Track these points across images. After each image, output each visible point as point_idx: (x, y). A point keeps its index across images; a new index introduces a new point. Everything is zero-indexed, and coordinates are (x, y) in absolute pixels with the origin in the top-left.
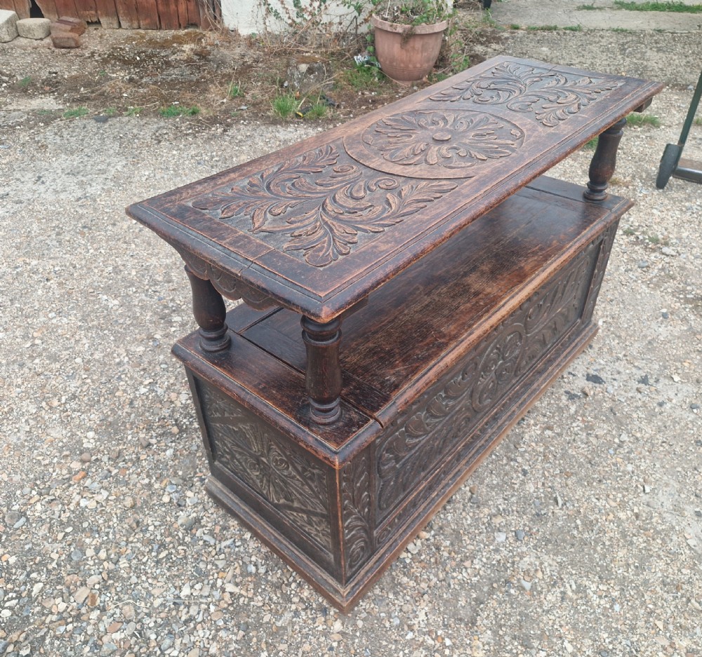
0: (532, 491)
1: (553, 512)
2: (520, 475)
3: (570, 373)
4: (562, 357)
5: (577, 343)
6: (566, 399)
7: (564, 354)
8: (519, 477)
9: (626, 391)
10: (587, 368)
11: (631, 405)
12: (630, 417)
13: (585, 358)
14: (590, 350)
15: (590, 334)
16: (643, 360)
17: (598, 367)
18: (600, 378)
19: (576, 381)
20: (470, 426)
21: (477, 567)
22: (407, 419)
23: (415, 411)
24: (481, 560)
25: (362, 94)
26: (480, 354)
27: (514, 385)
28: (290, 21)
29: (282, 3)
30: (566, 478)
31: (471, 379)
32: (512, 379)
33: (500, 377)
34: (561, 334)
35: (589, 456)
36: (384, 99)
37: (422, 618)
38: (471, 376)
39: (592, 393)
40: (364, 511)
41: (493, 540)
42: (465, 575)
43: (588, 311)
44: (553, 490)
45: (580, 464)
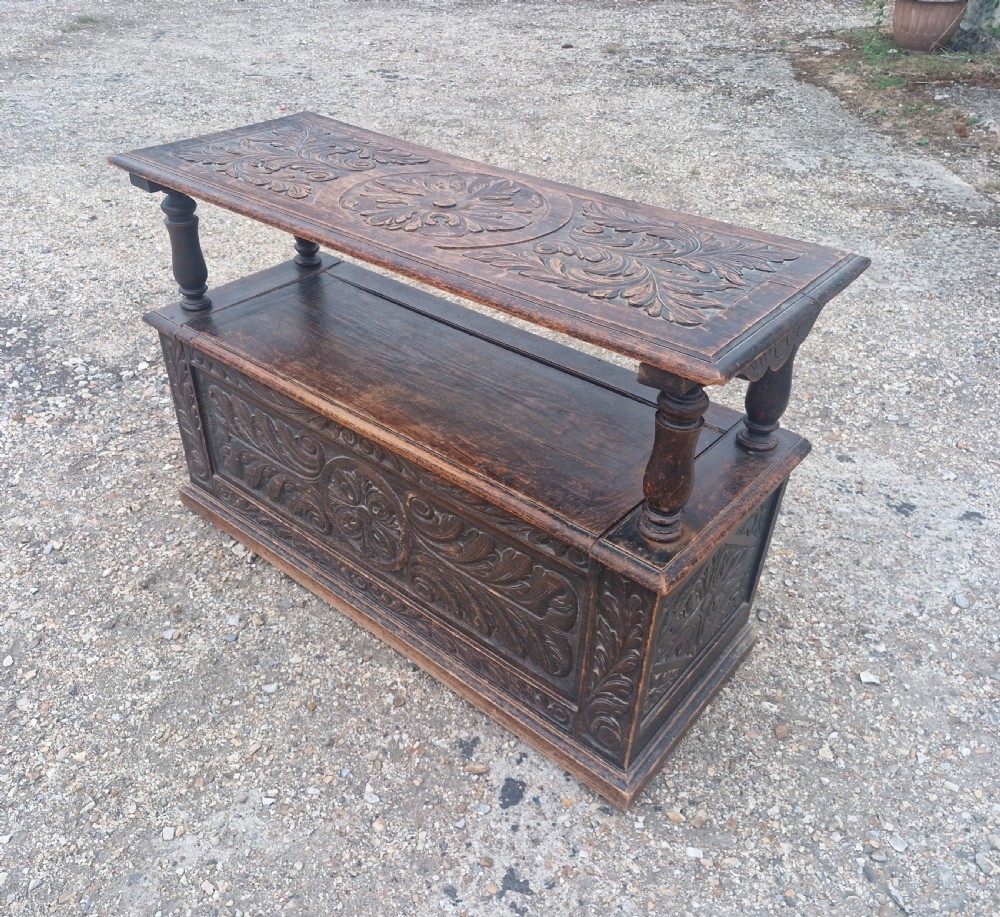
0: (291, 660)
1: (256, 677)
3: (523, 755)
4: (517, 705)
5: (560, 739)
6: (461, 736)
7: (525, 710)
8: (315, 650)
9: (485, 839)
10: (541, 788)
11: (448, 838)
12: (420, 825)
13: (571, 792)
14: (595, 806)
15: (595, 771)
16: (581, 903)
17: (547, 807)
18: (515, 802)
19: (503, 761)
20: (330, 539)
21: (204, 597)
22: (229, 389)
23: (238, 394)
24: (211, 602)
26: (321, 442)
27: (406, 593)
30: (305, 703)
31: (312, 461)
32: (401, 576)
33: (371, 535)
34: (519, 661)
35: (342, 741)
37: (164, 553)
38: (312, 456)
39: (475, 778)
40: (197, 426)
41: (232, 614)
42: (197, 586)
43: (598, 719)
44: (289, 684)
45: (329, 725)
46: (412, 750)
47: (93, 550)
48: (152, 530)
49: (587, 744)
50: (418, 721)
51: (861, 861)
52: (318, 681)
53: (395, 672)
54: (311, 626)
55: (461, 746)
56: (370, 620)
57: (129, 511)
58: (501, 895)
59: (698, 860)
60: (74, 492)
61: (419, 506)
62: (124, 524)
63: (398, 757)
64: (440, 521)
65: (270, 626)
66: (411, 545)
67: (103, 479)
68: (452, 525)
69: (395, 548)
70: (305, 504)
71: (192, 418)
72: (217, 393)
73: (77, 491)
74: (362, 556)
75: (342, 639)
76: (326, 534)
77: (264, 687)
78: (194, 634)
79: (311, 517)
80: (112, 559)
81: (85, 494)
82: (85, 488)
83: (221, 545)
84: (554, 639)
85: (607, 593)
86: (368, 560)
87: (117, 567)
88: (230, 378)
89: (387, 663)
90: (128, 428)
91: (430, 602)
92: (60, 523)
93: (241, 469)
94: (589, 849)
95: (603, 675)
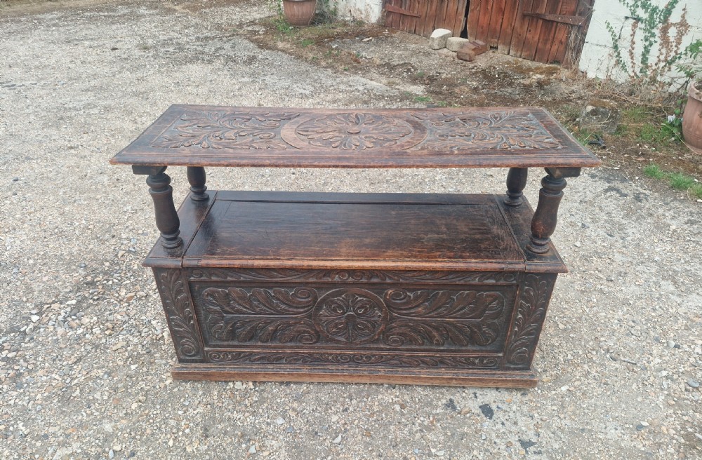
0: (333, 420)
1: (325, 440)
2: (341, 409)
3: (475, 394)
4: (465, 371)
5: (494, 374)
6: (444, 403)
7: (470, 371)
8: (339, 409)
9: (497, 437)
10: (495, 402)
11: (485, 446)
12: (470, 450)
13: (506, 396)
14: (519, 395)
15: (518, 378)
16: (553, 433)
17: (504, 407)
18: (492, 414)
19: (470, 401)
20: (318, 344)
21: (248, 420)
22: (227, 285)
23: (237, 285)
24: (255, 420)
25: (640, 146)
26: (316, 288)
27: (382, 349)
28: (632, 74)
29: (632, 58)
30: (363, 435)
31: (307, 302)
32: (377, 341)
33: (355, 327)
34: (464, 348)
35: (398, 440)
36: (655, 156)
37: (195, 412)
38: (307, 300)
39: (468, 415)
40: (190, 322)
41: (275, 419)
42: (238, 417)
43: (515, 353)
44: (345, 432)
45: (385, 437)
46: (432, 422)
47: (145, 437)
48: (170, 405)
49: (509, 369)
50: (419, 409)
51: (608, 356)
52: (357, 421)
53: (386, 394)
54: (323, 399)
55: (449, 407)
56: (359, 376)
57: (140, 403)
58: (527, 452)
59: (568, 390)
60: (84, 414)
61: (396, 295)
62: (147, 412)
63: (429, 429)
64: (412, 297)
65: (302, 411)
66: (388, 320)
67: (95, 396)
68: (420, 296)
69: (374, 327)
70: (297, 332)
71: (185, 318)
72: (213, 292)
73: (85, 412)
74: (346, 343)
75: (345, 395)
76: (315, 343)
77: (334, 442)
78: (266, 442)
79: (302, 338)
80: (164, 435)
81: (94, 411)
82: (90, 407)
83: (224, 389)
84: (489, 326)
85: (527, 288)
86: (351, 343)
87: (173, 437)
88: (232, 277)
89: (378, 392)
90: (73, 359)
91: (401, 346)
92: (98, 436)
93: (232, 335)
94: (534, 412)
95: (521, 329)
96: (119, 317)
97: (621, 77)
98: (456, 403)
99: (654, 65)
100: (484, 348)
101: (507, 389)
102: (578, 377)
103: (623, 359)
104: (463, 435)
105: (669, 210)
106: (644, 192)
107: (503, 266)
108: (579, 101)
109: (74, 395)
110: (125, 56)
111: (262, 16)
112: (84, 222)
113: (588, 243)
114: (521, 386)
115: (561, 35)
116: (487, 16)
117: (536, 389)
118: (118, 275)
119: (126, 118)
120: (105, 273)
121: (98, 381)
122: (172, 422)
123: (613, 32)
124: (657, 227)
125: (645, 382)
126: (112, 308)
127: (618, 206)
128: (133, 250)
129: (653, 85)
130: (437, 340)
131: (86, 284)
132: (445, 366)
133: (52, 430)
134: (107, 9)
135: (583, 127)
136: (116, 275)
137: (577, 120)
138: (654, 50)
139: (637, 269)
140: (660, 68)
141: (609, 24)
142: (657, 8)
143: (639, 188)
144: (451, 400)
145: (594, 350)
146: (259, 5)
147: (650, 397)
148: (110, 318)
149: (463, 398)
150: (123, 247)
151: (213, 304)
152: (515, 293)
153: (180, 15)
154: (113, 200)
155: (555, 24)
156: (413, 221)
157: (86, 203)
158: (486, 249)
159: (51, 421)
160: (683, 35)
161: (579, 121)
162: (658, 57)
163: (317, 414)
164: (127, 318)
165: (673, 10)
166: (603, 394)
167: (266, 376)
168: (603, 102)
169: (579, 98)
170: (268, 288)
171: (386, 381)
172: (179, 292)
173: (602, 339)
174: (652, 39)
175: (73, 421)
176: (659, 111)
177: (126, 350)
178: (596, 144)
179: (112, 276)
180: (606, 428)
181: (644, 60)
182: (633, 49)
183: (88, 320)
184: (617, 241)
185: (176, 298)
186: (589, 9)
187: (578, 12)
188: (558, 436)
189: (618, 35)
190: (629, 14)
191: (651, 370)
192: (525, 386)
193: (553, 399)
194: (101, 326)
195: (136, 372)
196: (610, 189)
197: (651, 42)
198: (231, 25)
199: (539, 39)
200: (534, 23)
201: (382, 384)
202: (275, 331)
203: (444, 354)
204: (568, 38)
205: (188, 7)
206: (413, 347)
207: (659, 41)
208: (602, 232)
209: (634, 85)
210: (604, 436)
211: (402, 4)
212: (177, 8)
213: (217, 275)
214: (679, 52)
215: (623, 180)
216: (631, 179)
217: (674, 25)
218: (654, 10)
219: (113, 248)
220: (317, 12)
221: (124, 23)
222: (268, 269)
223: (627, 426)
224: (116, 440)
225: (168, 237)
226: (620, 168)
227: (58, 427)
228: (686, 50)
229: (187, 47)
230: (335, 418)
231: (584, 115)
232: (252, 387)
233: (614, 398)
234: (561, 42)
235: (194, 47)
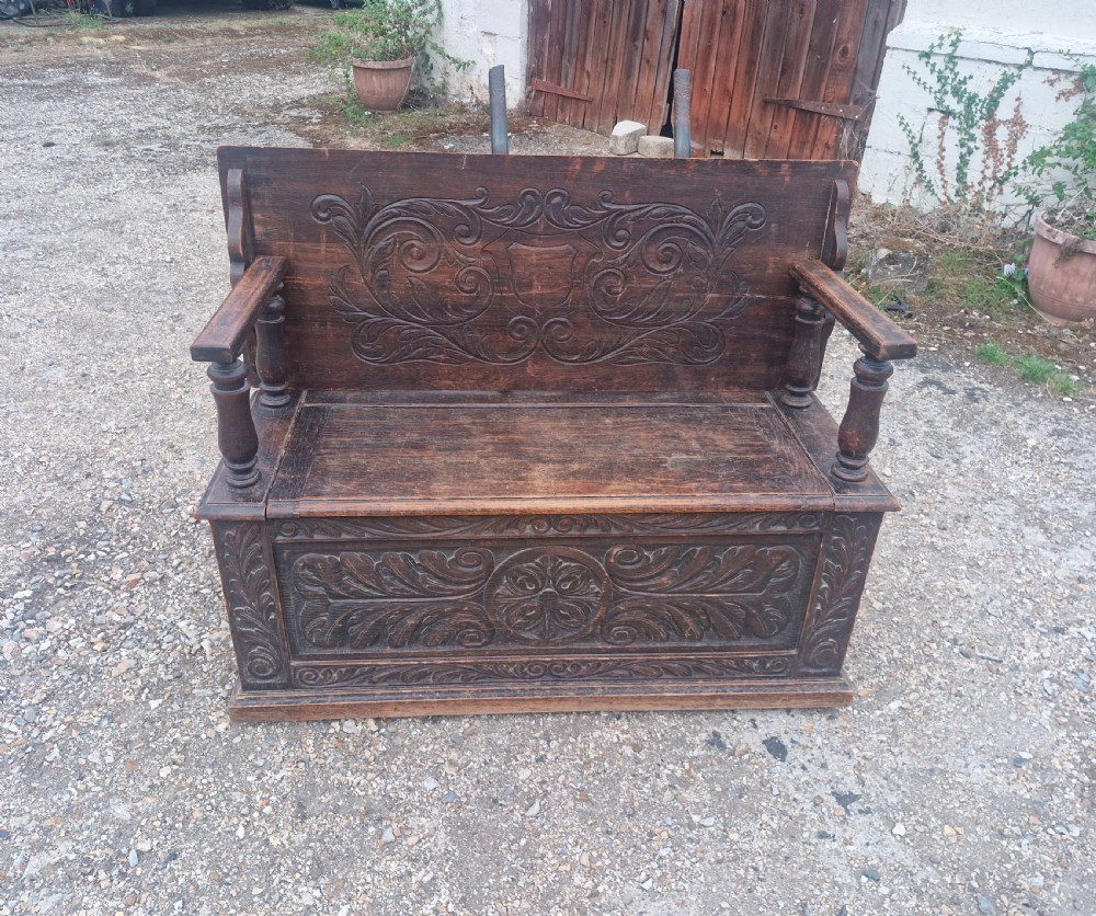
0: (521, 778)
1: (512, 811)
2: (534, 757)
3: (753, 721)
4: (736, 683)
5: (783, 686)
6: (703, 738)
7: (745, 683)
8: (529, 757)
9: (797, 789)
10: (786, 732)
11: (779, 806)
12: (756, 814)
13: (803, 721)
14: (824, 719)
15: (822, 691)
16: (885, 779)
17: (803, 740)
18: (785, 753)
19: (746, 734)
20: (491, 647)
21: (374, 785)
22: (340, 548)
23: (358, 546)
24: (386, 784)
25: (966, 312)
26: (490, 548)
27: (599, 651)
28: (944, 199)
29: (942, 173)
30: (575, 799)
31: (476, 573)
32: (591, 637)
33: (555, 614)
34: (734, 644)
35: (636, 804)
36: (991, 329)
37: (278, 777)
38: (475, 569)
39: (746, 757)
40: (268, 617)
41: (421, 781)
42: (356, 781)
43: (816, 648)
44: (545, 796)
45: (613, 801)
46: (688, 772)
47: (191, 825)
48: (230, 766)
49: (807, 675)
50: (664, 751)
51: (956, 650)
52: (562, 778)
53: (607, 730)
54: (500, 742)
55: (713, 744)
57: (175, 767)
58: (847, 811)
59: (901, 708)
60: (73, 790)
61: (626, 557)
62: (190, 780)
63: (685, 783)
64: (651, 560)
65: (466, 765)
66: (611, 599)
67: (89, 757)
68: (665, 557)
69: (587, 612)
70: (456, 626)
71: (261, 608)
72: (315, 561)
73: (75, 787)
74: (538, 644)
75: (537, 735)
76: (485, 644)
77: (528, 814)
78: (410, 820)
79: (462, 636)
80: (226, 819)
81: (91, 784)
82: (81, 778)
83: (325, 735)
84: (776, 604)
85: (836, 538)
86: (547, 642)
87: (243, 822)
88: (348, 533)
89: (592, 727)
90: (39, 696)
91: (630, 643)
92: (104, 828)
93: (341, 636)
94: (852, 746)
95: (826, 607)
96: (116, 618)
97: (927, 203)
98: (723, 738)
99: (976, 184)
100: (766, 643)
101: (804, 710)
102: (913, 687)
103: (980, 654)
104: (742, 791)
105: (1023, 415)
106: (982, 386)
107: (800, 502)
108: (863, 242)
109: (49, 758)
110: (69, 157)
111: (313, 92)
112: (29, 450)
113: (902, 469)
114: (826, 704)
115: (827, 135)
116: (705, 102)
117: (850, 708)
118: (106, 543)
119: (86, 267)
120: (81, 541)
121: (92, 732)
122: (239, 797)
123: (910, 131)
124: (1008, 442)
125: (1018, 690)
126: (100, 601)
127: (943, 409)
128: (128, 498)
129: (977, 216)
130: (691, 632)
131: (48, 561)
132: (704, 676)
133: (14, 822)
134: (26, 73)
135: (875, 284)
136: (100, 544)
137: (863, 271)
138: (976, 161)
139: (985, 509)
140: (987, 190)
141: (902, 118)
142: (976, 96)
143: (972, 380)
144: (715, 734)
145: (932, 641)
146: (305, 72)
147: (1029, 713)
148: (99, 619)
149: (735, 729)
150: (108, 494)
151: (313, 583)
152: (818, 546)
153: (163, 87)
154: (79, 412)
155: (816, 117)
156: (643, 435)
157: (28, 417)
158: (768, 477)
159: (12, 807)
160: (1019, 138)
161: (867, 274)
162: (982, 172)
163: (493, 769)
164: (130, 619)
165: (1001, 100)
166: (956, 712)
167: (401, 708)
168: (904, 243)
169: (862, 237)
170: (411, 552)
171: (605, 707)
172: (254, 563)
173: (944, 623)
174: (972, 144)
175: (54, 804)
176: (990, 257)
177: (137, 675)
178: (896, 310)
179: (94, 546)
180: (967, 765)
181: (961, 177)
182: (943, 158)
183: (58, 625)
184: (947, 466)
185: (247, 573)
186: (870, 95)
187: (853, 97)
188: (894, 784)
189: (918, 136)
190: (933, 104)
191: (1024, 670)
192: (833, 702)
193: (879, 724)
194: (85, 635)
195: (160, 712)
196: (927, 382)
197: (969, 148)
198: (260, 107)
199: (791, 141)
200: (783, 115)
201: (598, 713)
202: (418, 626)
203: (703, 655)
204: (837, 140)
205: (178, 74)
206: (651, 645)
207: (983, 147)
208: (922, 451)
209: (947, 216)
210: (966, 779)
211: (560, 79)
212: (158, 74)
213: (324, 531)
214: (1013, 165)
215: (946, 368)
216: (959, 366)
217: (1004, 123)
218: (972, 99)
219: (89, 495)
220: (412, 88)
221: (62, 99)
222: (412, 517)
223: (999, 761)
224: (138, 833)
225: (237, 467)
226: (939, 348)
227: (28, 817)
228: (1024, 162)
229: (185, 142)
230: (524, 774)
231: (874, 263)
232: (374, 728)
233: (973, 717)
234: (827, 146)
235: (197, 143)
